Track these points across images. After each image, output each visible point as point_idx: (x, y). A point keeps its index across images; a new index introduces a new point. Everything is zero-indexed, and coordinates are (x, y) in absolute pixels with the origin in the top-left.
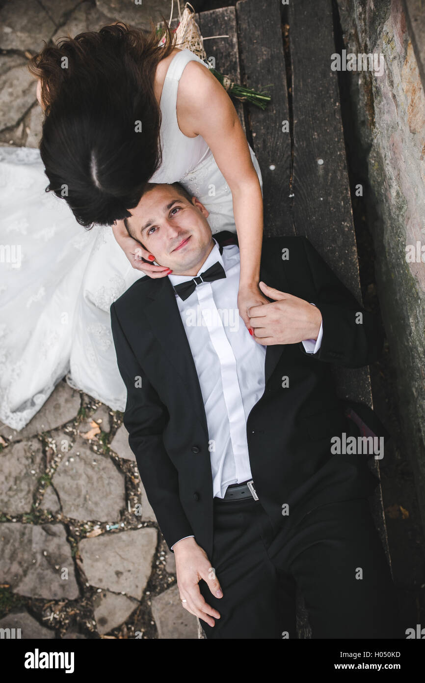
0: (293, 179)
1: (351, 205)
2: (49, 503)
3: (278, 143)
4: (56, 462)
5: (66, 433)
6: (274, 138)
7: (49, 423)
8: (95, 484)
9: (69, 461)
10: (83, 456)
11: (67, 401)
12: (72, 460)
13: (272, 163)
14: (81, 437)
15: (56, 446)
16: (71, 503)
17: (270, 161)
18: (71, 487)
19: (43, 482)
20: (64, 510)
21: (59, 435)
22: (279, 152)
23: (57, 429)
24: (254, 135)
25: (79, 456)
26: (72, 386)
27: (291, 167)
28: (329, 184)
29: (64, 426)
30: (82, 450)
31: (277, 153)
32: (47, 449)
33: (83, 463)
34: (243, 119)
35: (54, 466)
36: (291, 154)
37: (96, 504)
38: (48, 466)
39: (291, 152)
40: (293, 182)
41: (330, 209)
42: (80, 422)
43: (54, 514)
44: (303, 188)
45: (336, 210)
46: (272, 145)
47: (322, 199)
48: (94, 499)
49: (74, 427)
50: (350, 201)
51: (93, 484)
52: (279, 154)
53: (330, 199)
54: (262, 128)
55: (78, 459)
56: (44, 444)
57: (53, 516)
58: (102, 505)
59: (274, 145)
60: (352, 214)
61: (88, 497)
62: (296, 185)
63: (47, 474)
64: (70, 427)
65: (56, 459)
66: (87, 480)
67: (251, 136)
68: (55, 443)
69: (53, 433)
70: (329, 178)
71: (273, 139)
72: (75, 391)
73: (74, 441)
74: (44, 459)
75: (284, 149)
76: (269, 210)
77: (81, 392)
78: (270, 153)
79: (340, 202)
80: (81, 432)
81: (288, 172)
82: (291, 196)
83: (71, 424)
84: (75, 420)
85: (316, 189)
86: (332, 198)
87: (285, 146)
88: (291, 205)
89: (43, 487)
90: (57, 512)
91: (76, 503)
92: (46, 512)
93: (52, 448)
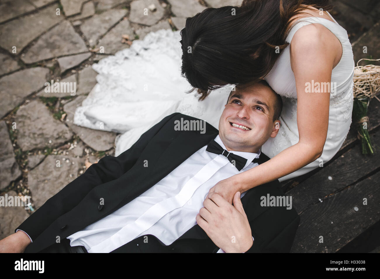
0: (332, 196)
1: (342, 247)
2: (32, 160)
3: (348, 174)
4: (62, 153)
5: (84, 150)
6: (350, 170)
7: (86, 137)
8: (57, 182)
9: (66, 159)
10: (73, 166)
11: (105, 141)
12: (68, 161)
13: (333, 177)
14: (85, 160)
15: (73, 149)
16: (38, 173)
17: (333, 174)
18: (49, 168)
19: (46, 151)
20: (32, 171)
21: (80, 147)
22: (342, 177)
23: (84, 144)
24: (343, 156)
25: (72, 164)
26: (116, 140)
27: (339, 191)
28: (346, 222)
29: (88, 147)
30: (77, 164)
31: (341, 177)
32: (69, 144)
33: (69, 168)
34: (348, 144)
35: (60, 152)
36: (348, 186)
37: (43, 189)
38: (58, 149)
39: (349, 185)
40: (330, 196)
41: (329, 232)
42: (95, 156)
43: (27, 166)
44: (331, 205)
45: (331, 237)
46: (344, 171)
47: (332, 223)
48: (46, 186)
49: (90, 153)
50: (345, 245)
51: (56, 181)
52: (341, 178)
53: (336, 229)
54: (350, 159)
55: (69, 164)
56: (72, 141)
57: (25, 166)
58: (44, 193)
59: (345, 172)
60: (337, 251)
61: (46, 181)
62: (330, 200)
63: (52, 151)
64: (89, 151)
65: (64, 152)
66: (58, 176)
67: (341, 155)
68: (75, 147)
69: (81, 143)
70: (350, 221)
71: (348, 169)
72: (113, 143)
73: (81, 157)
74: (62, 144)
75: (348, 180)
76: (301, 190)
77: (114, 147)
78: (338, 172)
79: (338, 237)
80: (88, 159)
81: (334, 190)
82: (320, 200)
83: (91, 151)
84: (95, 151)
85: (336, 215)
86: (337, 230)
87: (350, 179)
88: (314, 203)
89: (43, 152)
90: (28, 168)
91: (40, 176)
92: (26, 160)
93: (70, 146)
